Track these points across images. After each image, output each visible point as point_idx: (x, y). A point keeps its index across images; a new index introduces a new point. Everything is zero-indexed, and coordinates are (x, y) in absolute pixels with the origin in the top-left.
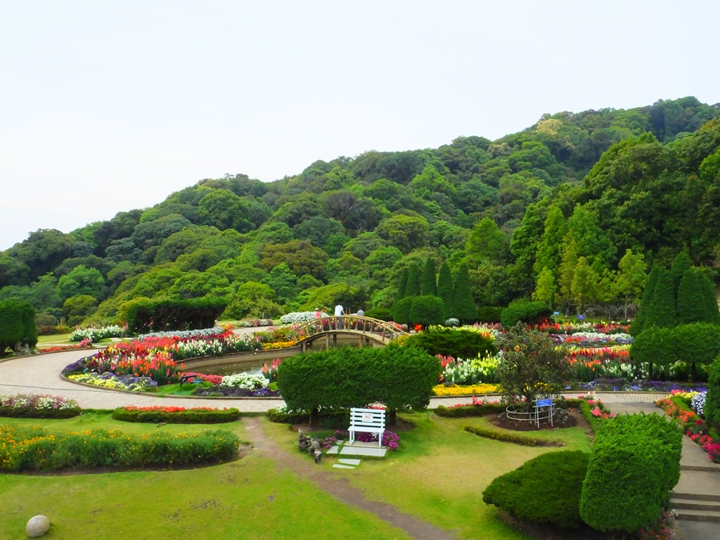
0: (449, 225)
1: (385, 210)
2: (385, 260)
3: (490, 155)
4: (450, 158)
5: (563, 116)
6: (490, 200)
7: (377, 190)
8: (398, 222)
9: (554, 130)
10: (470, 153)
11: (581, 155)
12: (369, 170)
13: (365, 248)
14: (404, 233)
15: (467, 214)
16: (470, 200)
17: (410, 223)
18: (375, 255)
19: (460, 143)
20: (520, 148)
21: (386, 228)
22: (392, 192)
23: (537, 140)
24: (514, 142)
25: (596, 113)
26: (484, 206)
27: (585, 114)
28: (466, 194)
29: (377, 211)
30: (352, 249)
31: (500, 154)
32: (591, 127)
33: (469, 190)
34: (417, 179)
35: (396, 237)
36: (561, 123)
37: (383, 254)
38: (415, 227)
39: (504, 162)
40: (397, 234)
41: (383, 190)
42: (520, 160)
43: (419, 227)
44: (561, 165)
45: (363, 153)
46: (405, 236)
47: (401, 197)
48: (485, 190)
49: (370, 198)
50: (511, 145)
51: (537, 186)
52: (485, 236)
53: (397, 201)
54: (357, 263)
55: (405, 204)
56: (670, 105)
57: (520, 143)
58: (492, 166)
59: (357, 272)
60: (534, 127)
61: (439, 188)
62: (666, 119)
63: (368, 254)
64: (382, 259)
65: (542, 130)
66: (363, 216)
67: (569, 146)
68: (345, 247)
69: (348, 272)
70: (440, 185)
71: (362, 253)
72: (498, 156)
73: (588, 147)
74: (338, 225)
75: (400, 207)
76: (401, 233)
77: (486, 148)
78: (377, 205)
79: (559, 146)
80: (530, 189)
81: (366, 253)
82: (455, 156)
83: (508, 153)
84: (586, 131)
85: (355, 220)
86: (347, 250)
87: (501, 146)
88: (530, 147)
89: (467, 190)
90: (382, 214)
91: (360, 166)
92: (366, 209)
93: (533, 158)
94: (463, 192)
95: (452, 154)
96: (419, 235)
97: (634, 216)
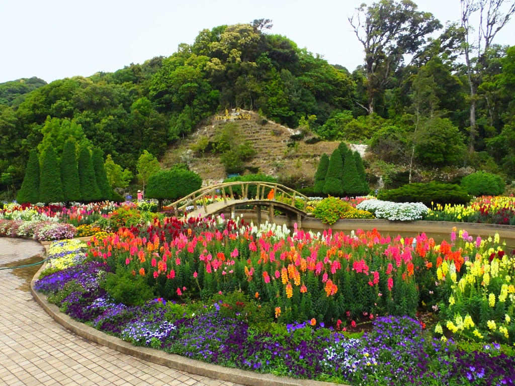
97: (110, 131)
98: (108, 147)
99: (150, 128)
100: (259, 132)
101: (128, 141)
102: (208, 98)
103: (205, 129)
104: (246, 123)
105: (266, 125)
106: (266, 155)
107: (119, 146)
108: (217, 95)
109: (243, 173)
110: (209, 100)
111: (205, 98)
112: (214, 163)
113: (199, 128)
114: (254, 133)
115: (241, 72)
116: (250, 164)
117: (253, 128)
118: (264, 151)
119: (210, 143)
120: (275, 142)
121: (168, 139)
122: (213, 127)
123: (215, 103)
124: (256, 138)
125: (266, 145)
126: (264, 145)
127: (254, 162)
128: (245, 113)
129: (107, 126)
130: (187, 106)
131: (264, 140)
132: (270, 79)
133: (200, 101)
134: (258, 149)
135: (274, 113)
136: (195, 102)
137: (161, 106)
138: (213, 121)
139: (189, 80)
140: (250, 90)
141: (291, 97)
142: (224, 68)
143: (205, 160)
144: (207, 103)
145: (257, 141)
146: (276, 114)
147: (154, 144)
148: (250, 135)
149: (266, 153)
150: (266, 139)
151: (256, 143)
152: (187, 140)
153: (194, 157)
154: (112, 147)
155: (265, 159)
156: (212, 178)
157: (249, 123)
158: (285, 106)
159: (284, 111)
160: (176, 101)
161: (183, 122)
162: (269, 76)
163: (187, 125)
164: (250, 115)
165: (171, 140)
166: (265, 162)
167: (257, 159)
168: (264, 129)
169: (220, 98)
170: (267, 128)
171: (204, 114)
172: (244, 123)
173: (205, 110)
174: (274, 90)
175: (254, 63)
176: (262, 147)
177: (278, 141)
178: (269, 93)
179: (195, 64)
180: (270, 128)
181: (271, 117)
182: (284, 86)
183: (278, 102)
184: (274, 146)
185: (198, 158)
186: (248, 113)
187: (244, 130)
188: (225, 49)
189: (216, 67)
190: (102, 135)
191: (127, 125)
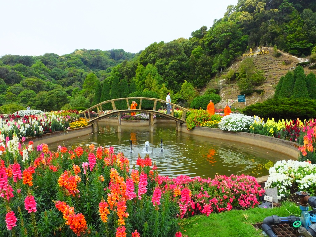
0: (52, 83)
1: (22, 76)
2: (28, 96)
3: (60, 60)
4: (44, 60)
5: (84, 50)
6: (64, 75)
7: (18, 68)
8: (31, 80)
9: (81, 54)
10: (52, 59)
11: (91, 63)
12: (10, 62)
13: (17, 90)
14: (35, 85)
15: (56, 80)
16: (56, 75)
17: (37, 81)
18: (23, 93)
19: (47, 55)
20: (70, 59)
21: (26, 83)
22: (24, 69)
23: (77, 57)
24: (68, 57)
25: (94, 50)
26: (62, 78)
27: (90, 50)
28: (55, 73)
29: (19, 76)
30: (11, 91)
31: (63, 61)
32: (93, 55)
33: (55, 71)
34: (34, 66)
35: (31, 86)
36: (83, 52)
37: (27, 93)
38: (39, 83)
39: (65, 63)
40: (32, 85)
41: (20, 68)
42: (71, 63)
43: (41, 83)
44: (85, 66)
45: (5, 55)
46: (35, 86)
47: (29, 71)
48: (62, 72)
49: (16, 71)
50: (67, 58)
51: (82, 71)
52: (92, 81)
53: (28, 73)
54: (15, 96)
55: (31, 74)
56: (116, 51)
57: (70, 58)
58: (61, 64)
59: (16, 100)
60: (74, 53)
61: (43, 70)
62: (115, 55)
63: (19, 93)
64: (27, 95)
65: (77, 53)
66: (13, 78)
67: (87, 60)
68: (7, 90)
69: (11, 100)
70: (44, 68)
71: (16, 92)
72: (62, 61)
73: (95, 61)
74: (2, 81)
75: (29, 75)
76: (33, 85)
77: (58, 58)
78: (19, 74)
79: (84, 59)
80: (79, 72)
81: (18, 92)
82: (46, 60)
83: (66, 60)
84: (92, 56)
85: (9, 80)
86: (8, 91)
87: (64, 58)
88: (74, 59)
89: (54, 72)
90: (22, 78)
91: (5, 60)
92: (14, 75)
93: (76, 63)
94: (53, 72)
95: (45, 59)
96: (41, 86)
97: (173, 69)
98: (171, 79)
99: (199, 66)
100: (273, 63)
101: (186, 75)
102: (240, 41)
103: (236, 64)
104: (265, 57)
105: (280, 57)
106: (273, 80)
107: (180, 78)
108: (246, 39)
109: (252, 94)
110: (240, 43)
111: (237, 42)
112: (236, 87)
113: (233, 64)
114: (269, 64)
115: (265, 18)
116: (259, 88)
117: (269, 61)
118: (273, 78)
119: (235, 73)
120: (283, 70)
121: (211, 72)
122: (242, 62)
123: (244, 44)
124: (270, 68)
125: (276, 72)
126: (274, 73)
127: (263, 86)
128: (265, 50)
129: (171, 67)
130: (225, 49)
131: (275, 69)
132: (290, 20)
133: (234, 45)
134: (268, 76)
135: (291, 47)
136: (230, 45)
137: (210, 51)
138: (242, 58)
139: (225, 31)
140: (269, 31)
141: (310, 31)
142: (251, 18)
143: (231, 86)
144: (239, 45)
145: (270, 70)
146: (293, 47)
147: (202, 76)
148: (266, 65)
149: (274, 79)
150: (277, 68)
151: (269, 71)
152: (224, 72)
153: (225, 83)
154: (173, 79)
155: (272, 84)
156: (232, 98)
157: (267, 57)
158: (303, 39)
159: (301, 44)
160: (218, 46)
161: (221, 60)
162: (290, 17)
163: (223, 62)
164: (269, 50)
165: (213, 73)
166: (271, 86)
167: (266, 84)
168: (277, 60)
169: (248, 41)
170: (280, 59)
171: (237, 53)
172: (264, 57)
173: (237, 50)
174: (293, 28)
175: (275, 10)
176: (271, 74)
177: (286, 68)
178: (288, 32)
179: (234, 19)
180: (282, 59)
181: (289, 50)
182: (304, 23)
183: (296, 37)
184: (282, 73)
185: (227, 85)
186: (267, 49)
187: (262, 62)
188: (254, 4)
189: (245, 19)
190: (168, 72)
191: (186, 65)
